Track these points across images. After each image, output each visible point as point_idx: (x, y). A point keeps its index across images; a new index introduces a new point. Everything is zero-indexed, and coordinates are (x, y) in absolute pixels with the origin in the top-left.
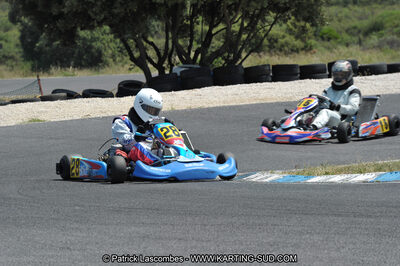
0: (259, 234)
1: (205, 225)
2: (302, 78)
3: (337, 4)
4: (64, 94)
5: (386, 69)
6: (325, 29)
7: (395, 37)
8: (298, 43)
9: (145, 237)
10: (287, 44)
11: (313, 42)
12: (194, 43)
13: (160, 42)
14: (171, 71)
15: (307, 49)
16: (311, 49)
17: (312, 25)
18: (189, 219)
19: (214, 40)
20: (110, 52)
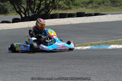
0: (55, 65)
2: (68, 17)
5: (94, 15)
6: (75, 2)
7: (97, 5)
8: (67, 7)
9: (20, 66)
10: (64, 7)
11: (72, 6)
12: (36, 7)
13: (25, 6)
14: (28, 15)
15: (70, 8)
16: (71, 8)
17: (71, 1)
18: (34, 60)
19: (41, 6)
20: (10, 9)
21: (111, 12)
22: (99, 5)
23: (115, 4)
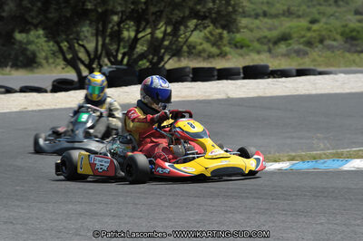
0: (186, 213)
1: (136, 204)
2: (219, 79)
3: (249, 16)
4: (3, 90)
5: (295, 73)
6: (238, 37)
7: (301, 47)
8: (214, 50)
9: (81, 214)
10: (204, 50)
11: (227, 49)
12: (121, 48)
13: (91, 46)
15: (223, 55)
16: (226, 54)
17: (229, 32)
19: (138, 46)
20: (44, 54)
21: (346, 66)
22: (307, 49)
23: (357, 45)
